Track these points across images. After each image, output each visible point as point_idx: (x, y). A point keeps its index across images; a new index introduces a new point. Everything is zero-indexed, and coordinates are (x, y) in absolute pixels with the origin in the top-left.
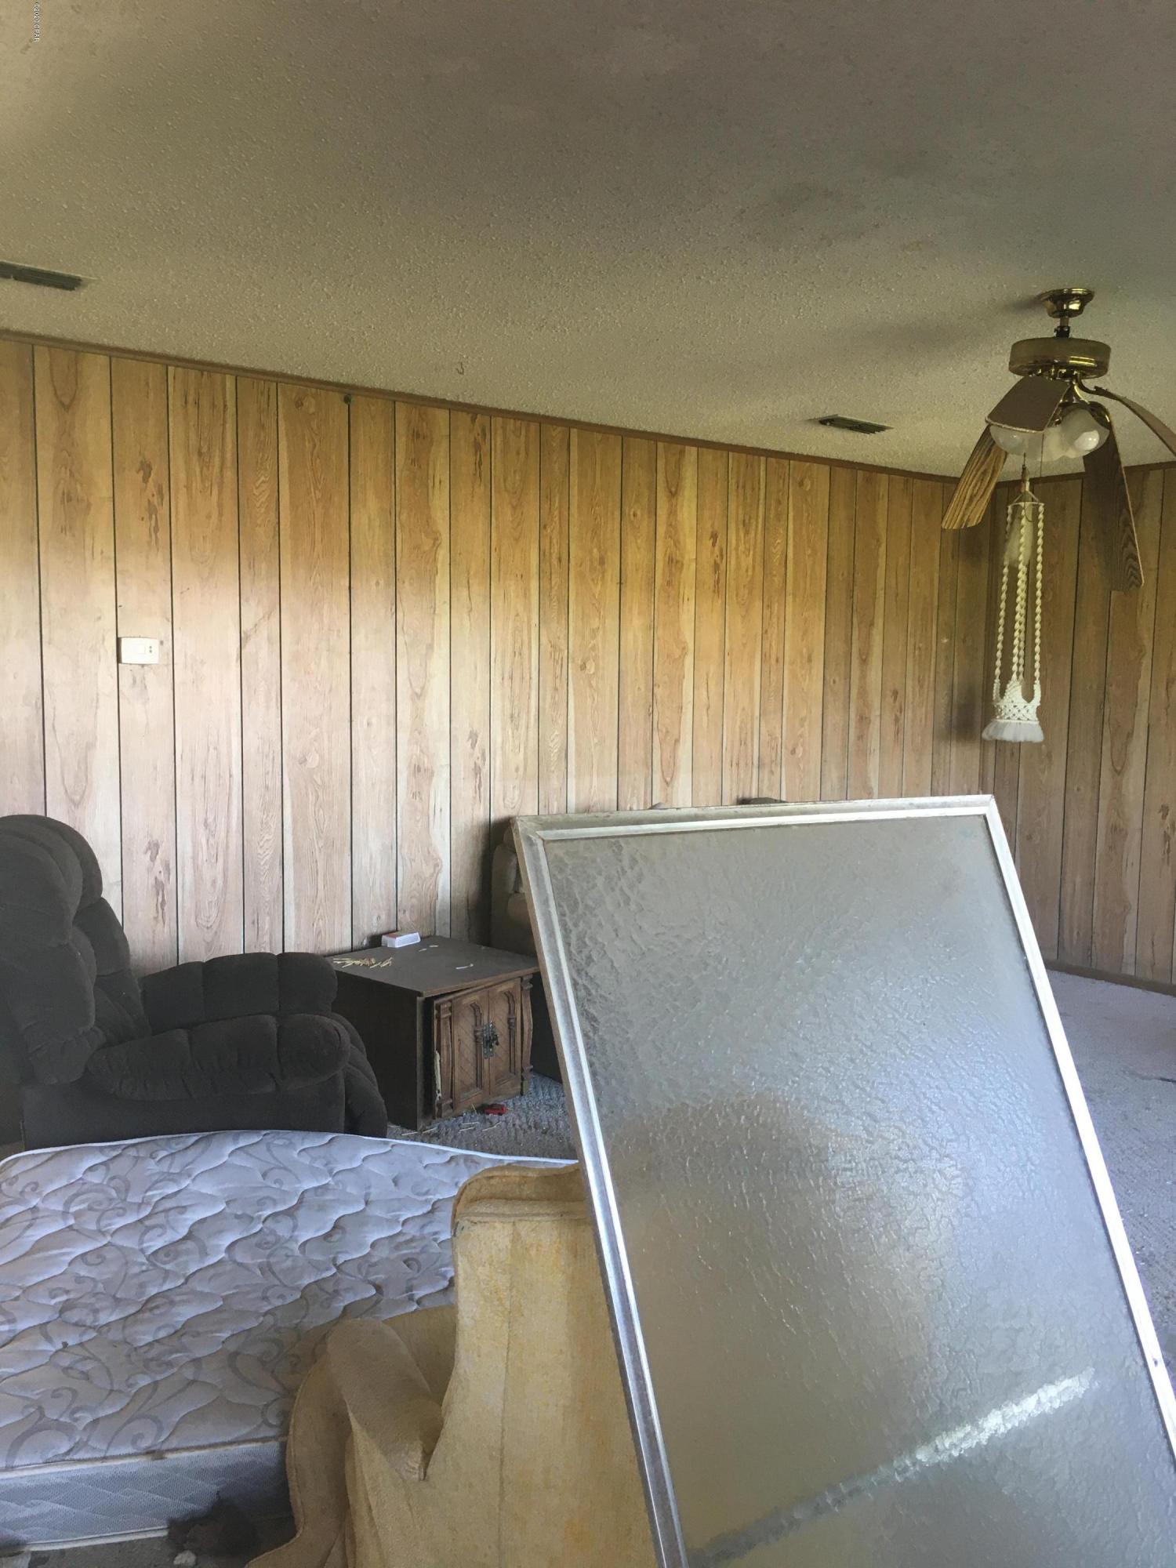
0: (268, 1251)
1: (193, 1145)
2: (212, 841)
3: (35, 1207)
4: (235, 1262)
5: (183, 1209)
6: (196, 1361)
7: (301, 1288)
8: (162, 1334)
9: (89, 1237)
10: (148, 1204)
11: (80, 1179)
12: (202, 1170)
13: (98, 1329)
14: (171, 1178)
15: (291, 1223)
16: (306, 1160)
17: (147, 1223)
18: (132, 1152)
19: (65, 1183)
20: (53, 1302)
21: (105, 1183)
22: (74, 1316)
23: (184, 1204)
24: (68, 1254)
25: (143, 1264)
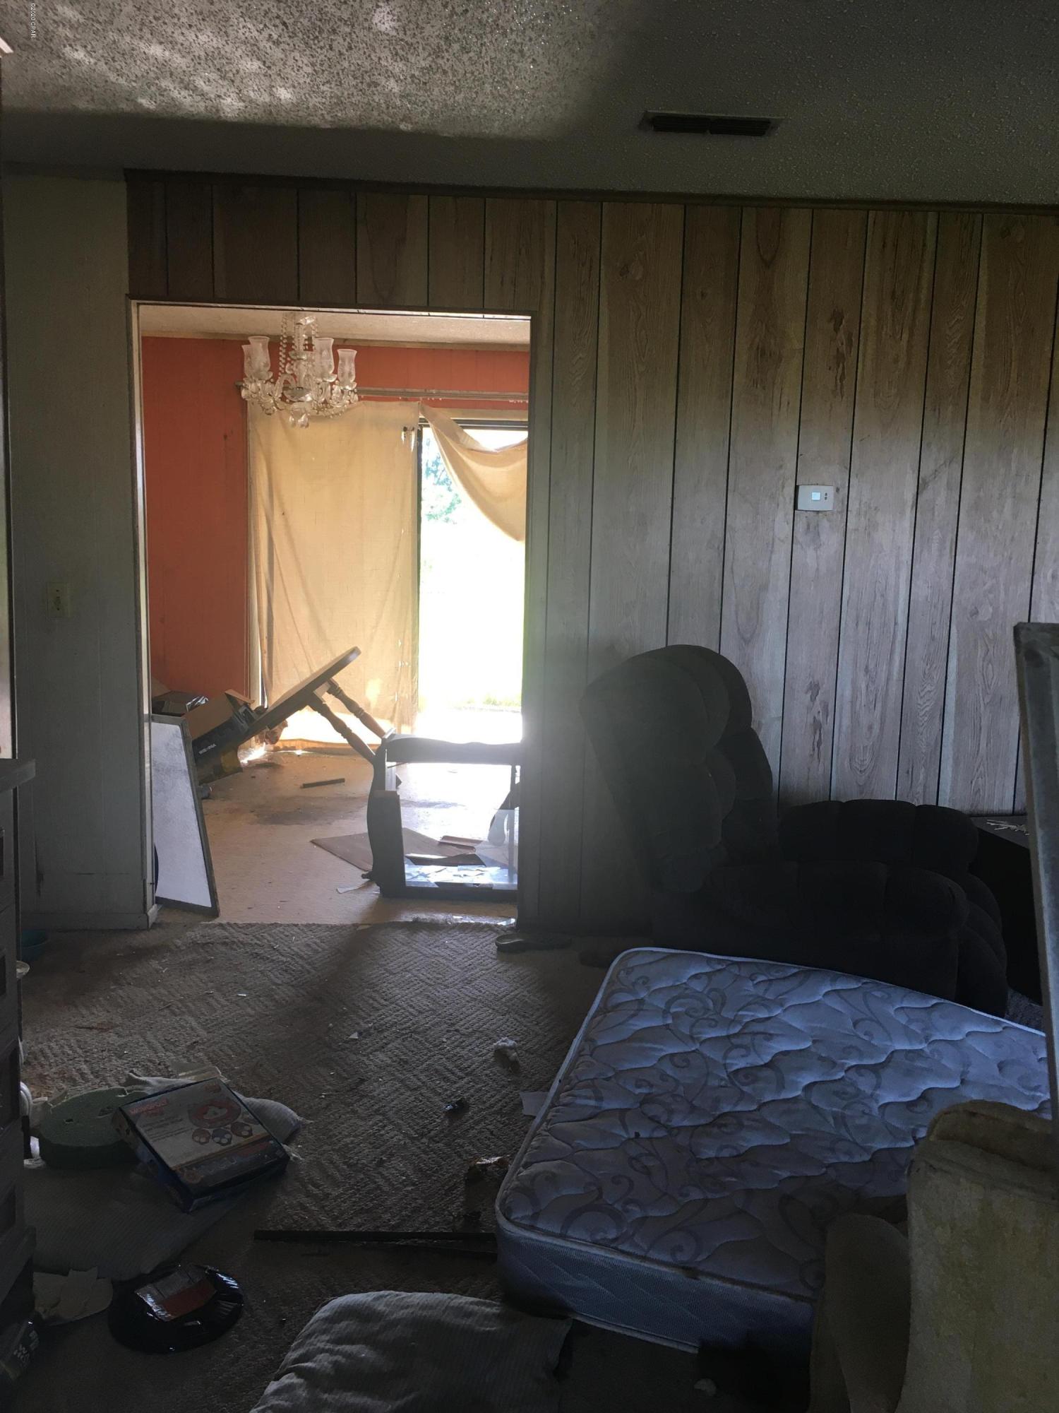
0: (845, 1103)
1: (791, 976)
2: (872, 688)
3: (642, 999)
4: (810, 1103)
5: (769, 1037)
6: (749, 1192)
7: (872, 1152)
8: (726, 1153)
9: (680, 1040)
10: (740, 1022)
11: (685, 983)
12: (794, 1003)
13: (670, 1130)
14: (763, 1002)
15: (874, 1081)
16: (902, 1019)
17: (733, 1040)
18: (735, 970)
19: (671, 984)
20: (638, 1091)
21: (705, 992)
22: (653, 1110)
23: (772, 1032)
24: (661, 1050)
25: (722, 1079)
